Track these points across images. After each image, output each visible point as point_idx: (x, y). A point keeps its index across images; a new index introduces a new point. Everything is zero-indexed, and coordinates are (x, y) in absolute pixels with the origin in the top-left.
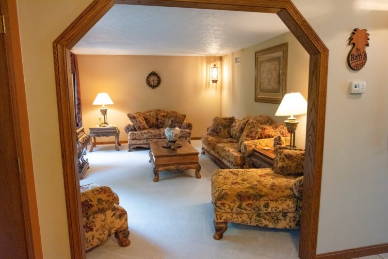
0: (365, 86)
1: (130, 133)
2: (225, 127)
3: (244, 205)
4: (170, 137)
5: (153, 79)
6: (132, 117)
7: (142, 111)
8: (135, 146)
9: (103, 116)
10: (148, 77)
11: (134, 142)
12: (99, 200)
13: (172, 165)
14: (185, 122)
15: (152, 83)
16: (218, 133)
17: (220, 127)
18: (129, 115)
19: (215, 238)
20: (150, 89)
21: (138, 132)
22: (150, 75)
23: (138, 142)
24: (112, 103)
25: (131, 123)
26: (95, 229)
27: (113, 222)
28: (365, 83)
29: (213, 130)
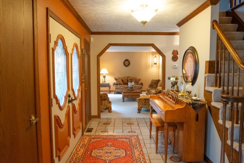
0: (178, 66)
1: (115, 86)
2: (155, 84)
3: (146, 102)
4: (130, 86)
5: (127, 62)
6: (116, 79)
7: (121, 77)
8: (117, 92)
9: (104, 79)
10: (124, 62)
11: (116, 90)
12: (104, 96)
13: (130, 96)
14: (140, 82)
15: (126, 64)
16: (152, 86)
17: (153, 84)
18: (115, 78)
19: (138, 113)
20: (125, 67)
21: (119, 86)
22: (125, 60)
23: (118, 90)
24: (108, 73)
25: (116, 82)
26: (102, 105)
27: (107, 104)
28: (177, 65)
29: (150, 85)
